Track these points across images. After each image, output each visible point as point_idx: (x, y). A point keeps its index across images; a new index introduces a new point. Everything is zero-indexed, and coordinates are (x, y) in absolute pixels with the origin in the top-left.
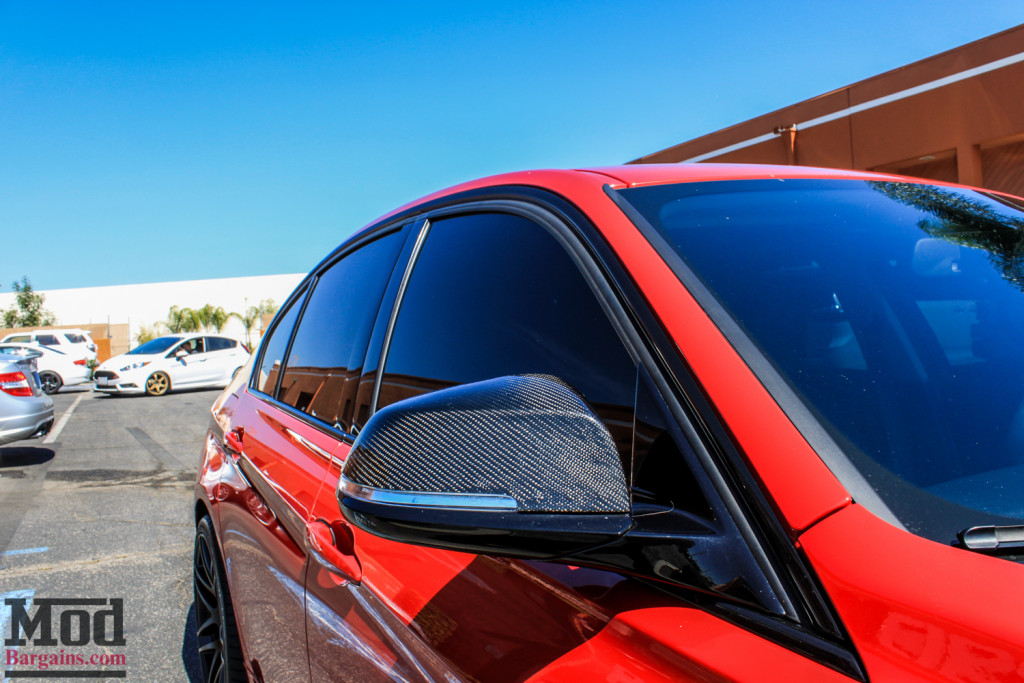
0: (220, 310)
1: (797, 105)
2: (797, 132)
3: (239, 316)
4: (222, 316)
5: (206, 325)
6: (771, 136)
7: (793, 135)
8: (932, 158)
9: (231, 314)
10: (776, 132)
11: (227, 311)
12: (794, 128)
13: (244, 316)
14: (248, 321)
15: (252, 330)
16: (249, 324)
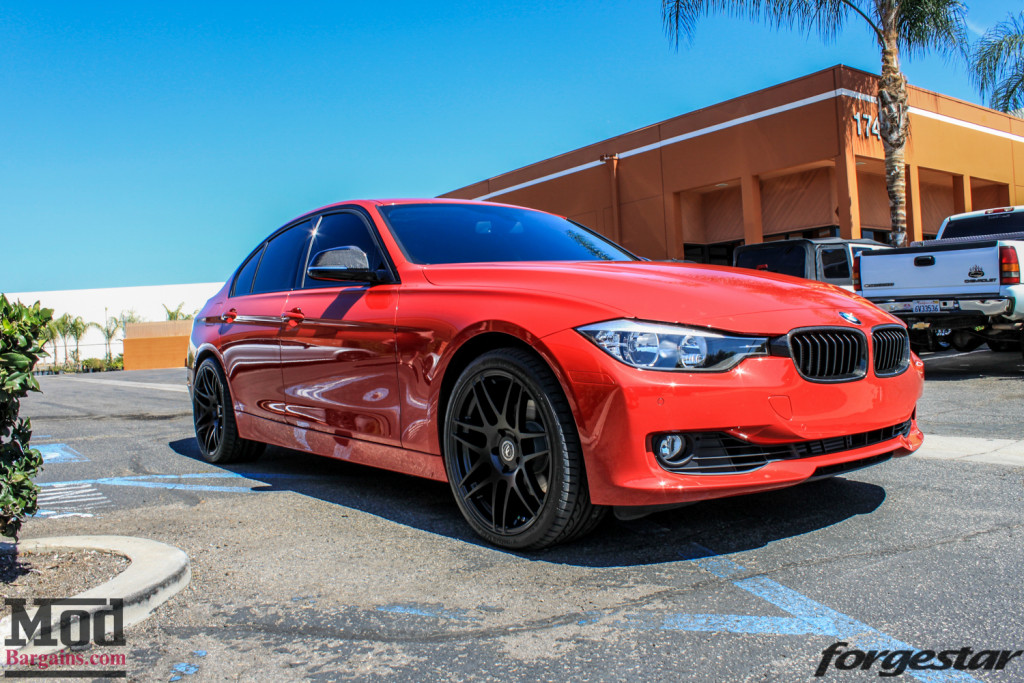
0: (79, 320)
1: (619, 137)
2: (619, 160)
3: (98, 326)
4: (81, 326)
5: (64, 335)
6: (598, 163)
7: (615, 162)
8: (725, 185)
9: (91, 324)
10: (602, 159)
11: (86, 321)
12: (616, 157)
13: (104, 326)
14: (108, 332)
15: (113, 340)
16: (109, 335)
